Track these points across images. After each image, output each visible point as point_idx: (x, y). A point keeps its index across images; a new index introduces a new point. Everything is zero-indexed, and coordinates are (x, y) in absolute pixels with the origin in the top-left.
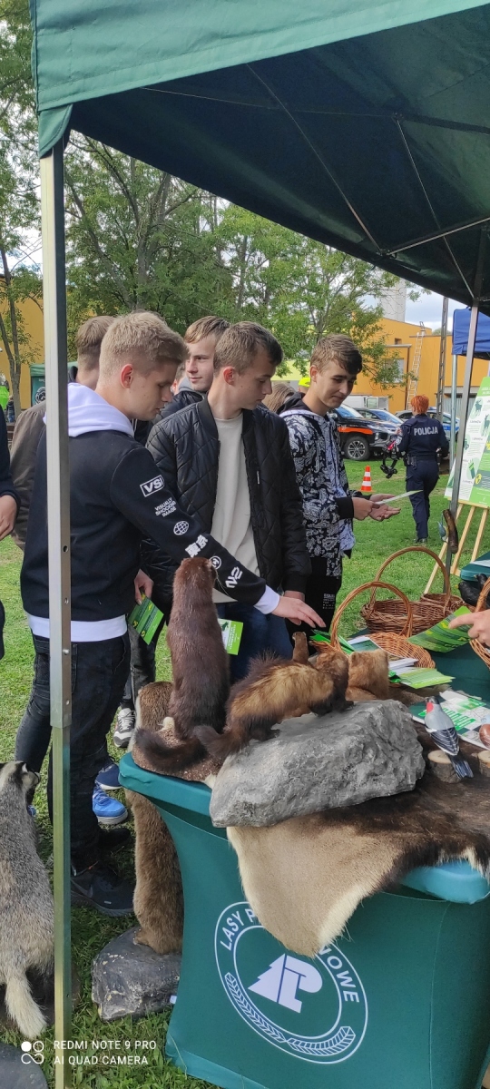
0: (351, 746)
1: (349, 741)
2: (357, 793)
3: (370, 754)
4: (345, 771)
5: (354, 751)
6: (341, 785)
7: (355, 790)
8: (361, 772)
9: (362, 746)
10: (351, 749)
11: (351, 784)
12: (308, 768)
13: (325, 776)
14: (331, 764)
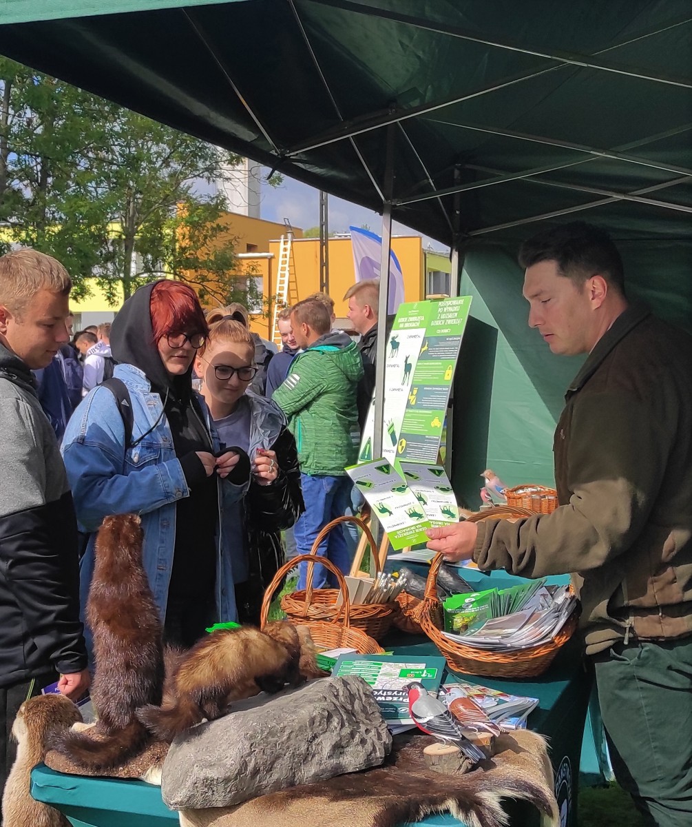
0: (314, 714)
1: (312, 709)
2: (323, 767)
3: (335, 722)
4: (310, 742)
5: (318, 719)
6: (306, 757)
7: (320, 765)
8: (326, 744)
9: (326, 713)
10: (314, 718)
11: (317, 757)
12: (270, 739)
13: (288, 748)
14: (294, 734)
